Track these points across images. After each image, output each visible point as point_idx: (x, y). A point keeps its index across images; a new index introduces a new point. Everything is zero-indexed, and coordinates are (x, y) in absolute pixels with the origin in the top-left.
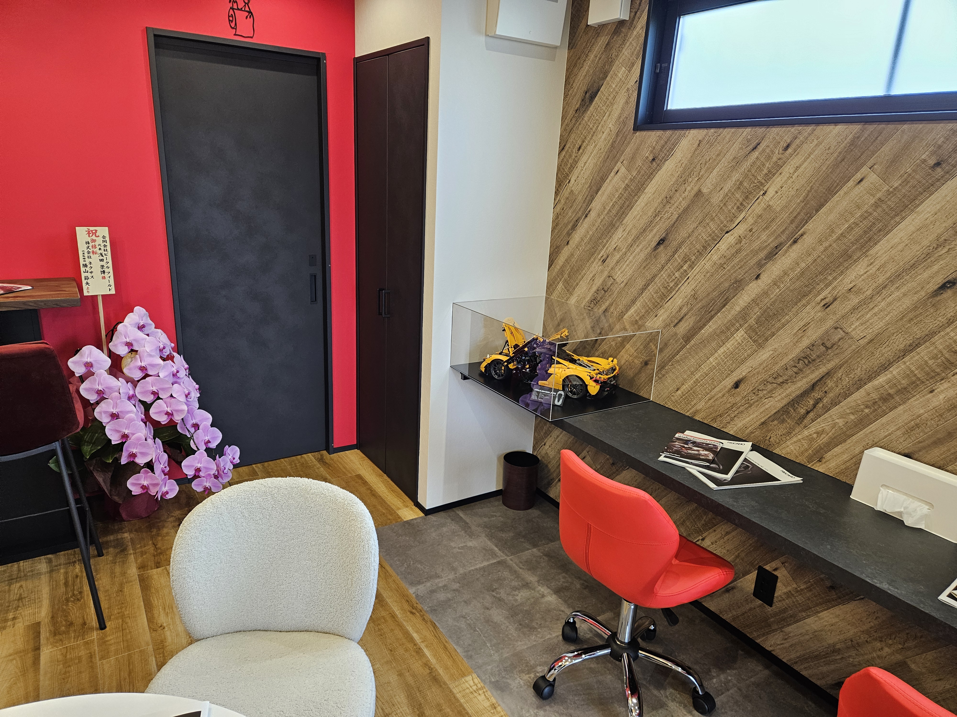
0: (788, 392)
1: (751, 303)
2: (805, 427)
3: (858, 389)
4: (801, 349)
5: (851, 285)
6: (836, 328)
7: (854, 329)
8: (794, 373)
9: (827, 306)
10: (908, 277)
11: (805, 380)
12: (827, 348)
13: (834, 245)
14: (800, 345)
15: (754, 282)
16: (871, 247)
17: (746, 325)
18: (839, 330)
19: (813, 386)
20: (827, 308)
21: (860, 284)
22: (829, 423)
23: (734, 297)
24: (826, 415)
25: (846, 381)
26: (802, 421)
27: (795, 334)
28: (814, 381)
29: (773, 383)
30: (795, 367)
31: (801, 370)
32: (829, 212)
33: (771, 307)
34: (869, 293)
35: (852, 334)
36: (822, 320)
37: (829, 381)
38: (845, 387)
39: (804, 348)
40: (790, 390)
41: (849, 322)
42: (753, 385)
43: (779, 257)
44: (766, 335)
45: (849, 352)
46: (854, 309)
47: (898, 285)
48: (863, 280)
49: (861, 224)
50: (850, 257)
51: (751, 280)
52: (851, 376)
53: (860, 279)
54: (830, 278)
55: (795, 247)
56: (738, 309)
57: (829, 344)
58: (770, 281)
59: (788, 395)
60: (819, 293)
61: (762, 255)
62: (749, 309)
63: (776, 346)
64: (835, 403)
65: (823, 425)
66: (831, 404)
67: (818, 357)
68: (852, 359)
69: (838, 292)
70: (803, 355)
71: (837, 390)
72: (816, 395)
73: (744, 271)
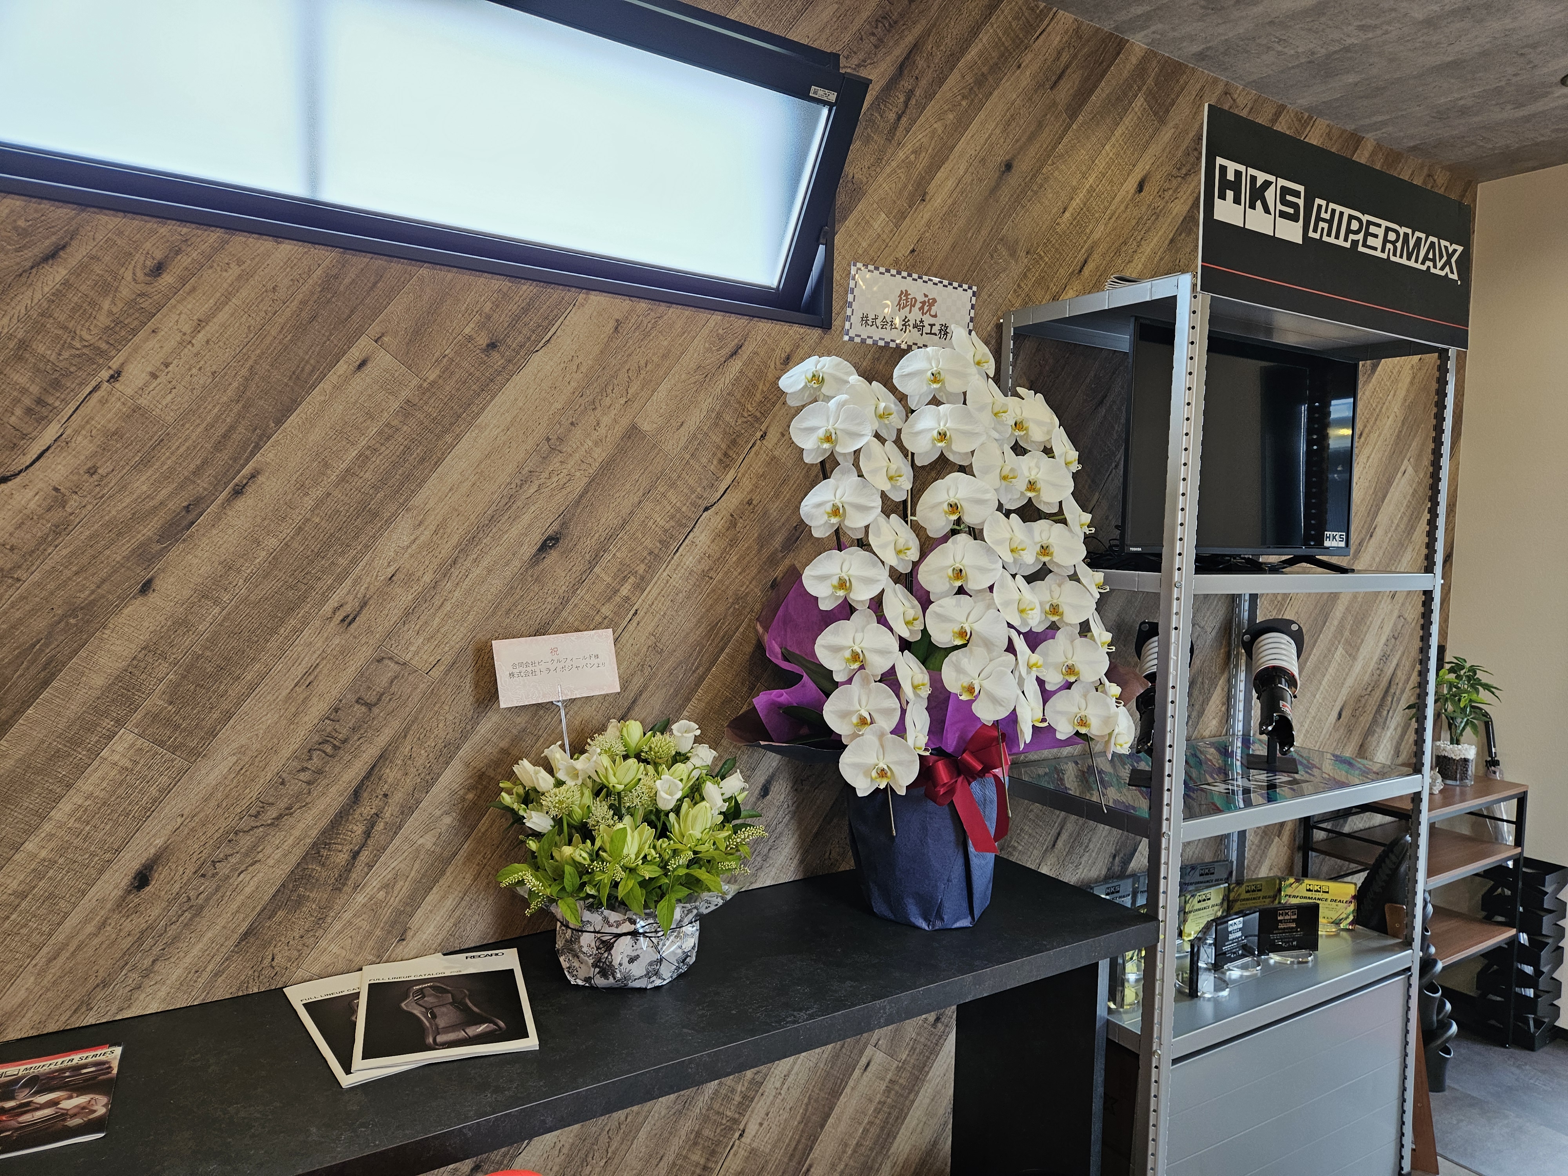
0: (296, 833)
1: (141, 655)
2: (356, 887)
3: (448, 763)
4: (309, 726)
5: (391, 570)
6: (380, 660)
7: (416, 653)
8: (304, 785)
9: (348, 621)
10: (488, 538)
11: (333, 790)
12: (370, 706)
13: (336, 493)
14: (306, 719)
15: (137, 602)
16: (412, 492)
17: (138, 716)
18: (386, 661)
19: (356, 795)
20: (350, 624)
21: (408, 566)
22: (406, 854)
23: (76, 652)
24: (397, 841)
25: (422, 758)
26: (347, 879)
27: (289, 697)
28: (354, 784)
29: (253, 828)
30: (304, 769)
31: (319, 772)
32: (308, 426)
33: (208, 653)
34: (427, 578)
35: (414, 662)
36: (345, 652)
37: (388, 771)
38: (421, 769)
39: (316, 721)
40: (301, 825)
41: (403, 642)
42: (195, 857)
43: (202, 531)
44: (208, 723)
45: (416, 700)
46: (408, 614)
47: (475, 556)
48: (412, 556)
49: (384, 448)
50: (375, 515)
51: (124, 600)
52: (428, 743)
53: (406, 556)
54: (343, 561)
55: (240, 504)
56: (98, 681)
57: (371, 697)
58: (187, 593)
59: (299, 840)
60: (325, 598)
61: (148, 530)
62: (137, 673)
63: (243, 740)
64: (407, 810)
65: (395, 863)
66: (402, 813)
67: (354, 729)
68: (424, 711)
69: (367, 588)
70: (316, 738)
71: (409, 783)
72: (366, 810)
73: (96, 579)
